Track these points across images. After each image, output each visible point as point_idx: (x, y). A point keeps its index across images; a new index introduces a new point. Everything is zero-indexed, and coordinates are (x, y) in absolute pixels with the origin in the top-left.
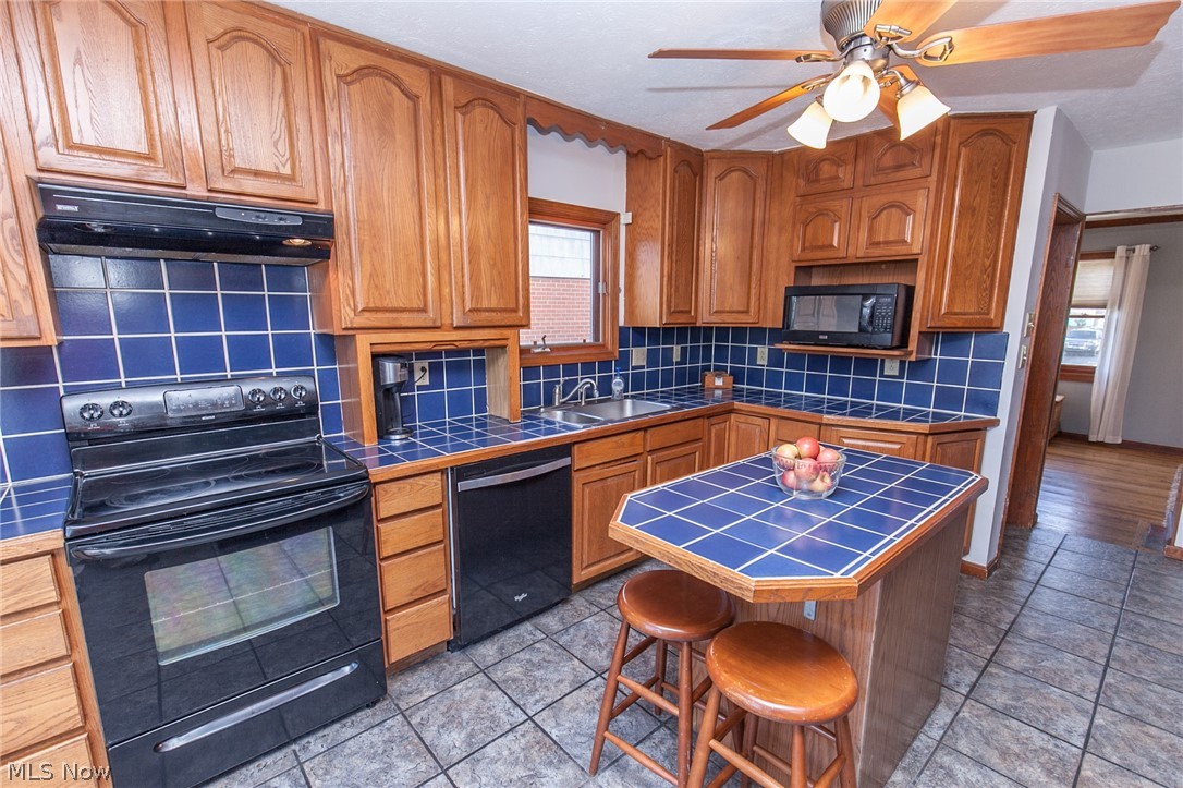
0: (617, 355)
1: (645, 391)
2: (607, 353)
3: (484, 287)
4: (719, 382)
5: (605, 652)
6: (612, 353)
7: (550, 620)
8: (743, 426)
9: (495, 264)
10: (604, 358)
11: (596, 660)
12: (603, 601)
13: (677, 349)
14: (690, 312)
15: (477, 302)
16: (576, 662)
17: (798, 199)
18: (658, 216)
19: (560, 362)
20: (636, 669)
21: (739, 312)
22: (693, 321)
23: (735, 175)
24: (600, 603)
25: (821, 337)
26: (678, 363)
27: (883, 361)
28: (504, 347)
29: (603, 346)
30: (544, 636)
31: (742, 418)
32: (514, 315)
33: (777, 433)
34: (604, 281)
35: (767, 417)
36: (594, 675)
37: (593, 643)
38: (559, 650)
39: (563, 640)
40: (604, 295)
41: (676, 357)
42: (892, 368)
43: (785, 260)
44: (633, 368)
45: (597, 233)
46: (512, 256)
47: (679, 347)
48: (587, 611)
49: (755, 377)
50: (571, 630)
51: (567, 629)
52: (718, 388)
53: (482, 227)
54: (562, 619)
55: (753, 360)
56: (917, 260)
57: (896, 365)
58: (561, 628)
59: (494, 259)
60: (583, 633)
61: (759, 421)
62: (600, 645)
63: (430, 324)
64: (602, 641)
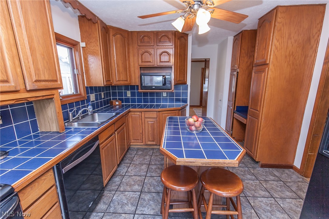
0: (86, 97)
1: (96, 110)
2: (83, 97)
3: (41, 69)
4: (117, 103)
5: (130, 205)
6: (85, 97)
7: (101, 206)
8: (133, 116)
9: (44, 58)
10: (82, 99)
11: (129, 209)
12: (114, 188)
13: (102, 93)
14: (110, 81)
15: (39, 77)
16: (123, 215)
17: (138, 47)
18: (98, 46)
19: (67, 103)
20: (143, 204)
21: (125, 81)
22: (111, 84)
23: (118, 36)
24: (113, 189)
25: (153, 87)
26: (103, 98)
27: (163, 93)
28: (52, 98)
29: (80, 95)
30: (103, 214)
31: (133, 113)
32: (56, 83)
33: (144, 116)
34: (77, 69)
35: (141, 112)
36: (133, 215)
37: (123, 205)
38: (114, 215)
39: (112, 210)
40: (78, 74)
41: (103, 97)
42: (165, 95)
43: (136, 65)
44: (92, 102)
45: (71, 49)
46: (51, 54)
47: (103, 93)
48: (111, 194)
49: (127, 100)
50: (112, 205)
51: (109, 205)
52: (117, 105)
53: (34, 38)
54: (104, 203)
55: (126, 95)
56: (172, 67)
57: (166, 94)
58: (107, 206)
59: (44, 55)
60: (116, 203)
61: (138, 113)
62: (126, 204)
63: (13, 89)
64: (125, 202)
